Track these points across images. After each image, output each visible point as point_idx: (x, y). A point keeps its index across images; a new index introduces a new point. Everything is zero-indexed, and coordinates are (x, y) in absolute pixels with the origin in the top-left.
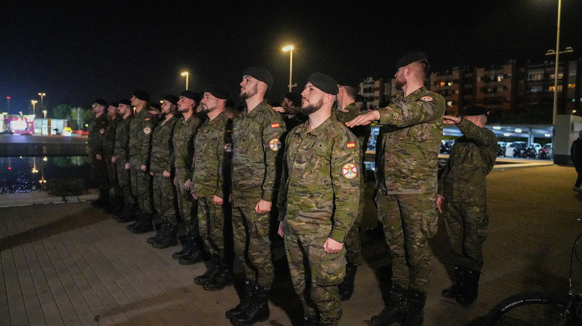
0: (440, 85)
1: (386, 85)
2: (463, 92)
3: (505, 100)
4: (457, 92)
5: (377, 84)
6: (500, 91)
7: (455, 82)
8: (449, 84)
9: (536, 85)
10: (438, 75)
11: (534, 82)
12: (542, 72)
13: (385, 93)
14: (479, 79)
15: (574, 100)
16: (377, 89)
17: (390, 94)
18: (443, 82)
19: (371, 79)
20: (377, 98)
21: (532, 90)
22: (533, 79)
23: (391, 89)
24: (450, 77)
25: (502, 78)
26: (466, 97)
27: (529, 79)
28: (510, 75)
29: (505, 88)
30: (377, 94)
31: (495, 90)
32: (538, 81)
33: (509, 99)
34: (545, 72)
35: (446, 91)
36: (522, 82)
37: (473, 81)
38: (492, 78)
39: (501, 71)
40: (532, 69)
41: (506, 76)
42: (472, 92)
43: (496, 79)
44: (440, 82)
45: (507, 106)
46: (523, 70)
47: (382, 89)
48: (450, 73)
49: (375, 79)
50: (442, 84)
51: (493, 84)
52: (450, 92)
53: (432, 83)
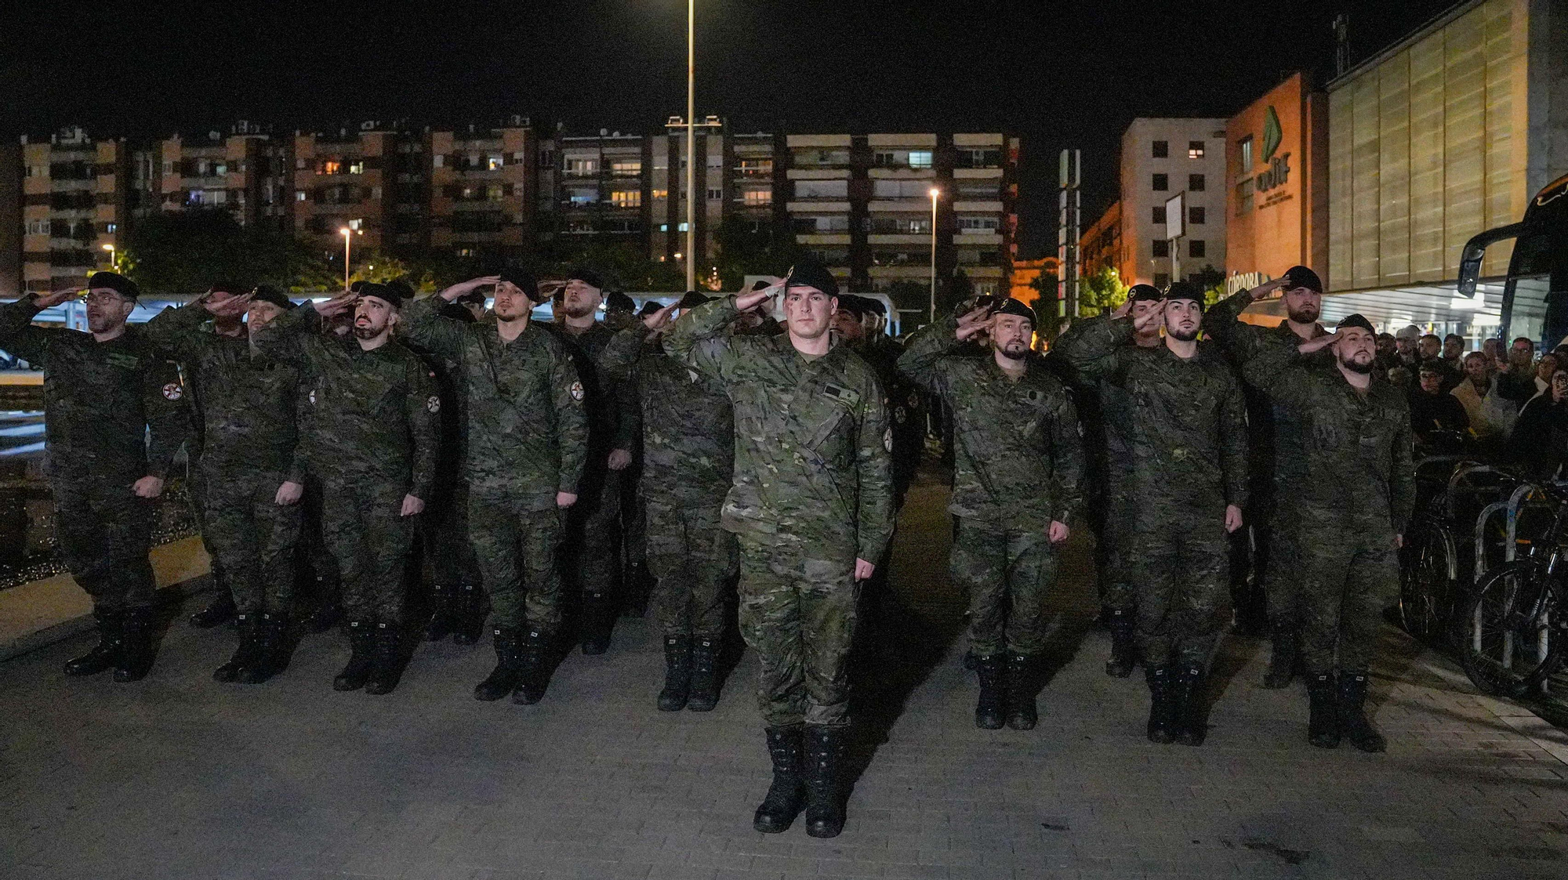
0: (324, 170)
1: (140, 157)
2: (395, 193)
3: (508, 221)
4: (378, 192)
5: (107, 152)
6: (495, 197)
7: (371, 162)
8: (353, 169)
9: (580, 186)
10: (318, 140)
11: (577, 177)
12: (597, 156)
13: (139, 185)
14: (438, 161)
15: (664, 228)
16: (108, 169)
17: (157, 186)
18: (334, 161)
19: (79, 132)
20: (105, 199)
21: (573, 199)
22: (573, 171)
23: (158, 172)
24: (355, 148)
25: (501, 162)
26: (403, 208)
27: (565, 171)
28: (519, 155)
29: (508, 190)
30: (107, 184)
31: (481, 194)
32: (585, 177)
33: (519, 218)
34: (602, 155)
35: (345, 188)
36: (549, 175)
37: (422, 163)
38: (474, 160)
39: (498, 144)
40: (570, 144)
41: (509, 159)
42: (422, 193)
43: (483, 164)
44: (325, 163)
45: (513, 237)
46: (550, 146)
47: (126, 171)
48: (353, 137)
49: (97, 135)
50: (331, 167)
51: (478, 175)
52: (356, 192)
53: (301, 164)
